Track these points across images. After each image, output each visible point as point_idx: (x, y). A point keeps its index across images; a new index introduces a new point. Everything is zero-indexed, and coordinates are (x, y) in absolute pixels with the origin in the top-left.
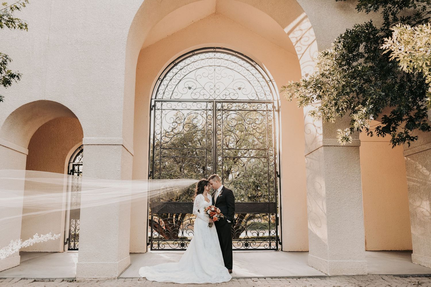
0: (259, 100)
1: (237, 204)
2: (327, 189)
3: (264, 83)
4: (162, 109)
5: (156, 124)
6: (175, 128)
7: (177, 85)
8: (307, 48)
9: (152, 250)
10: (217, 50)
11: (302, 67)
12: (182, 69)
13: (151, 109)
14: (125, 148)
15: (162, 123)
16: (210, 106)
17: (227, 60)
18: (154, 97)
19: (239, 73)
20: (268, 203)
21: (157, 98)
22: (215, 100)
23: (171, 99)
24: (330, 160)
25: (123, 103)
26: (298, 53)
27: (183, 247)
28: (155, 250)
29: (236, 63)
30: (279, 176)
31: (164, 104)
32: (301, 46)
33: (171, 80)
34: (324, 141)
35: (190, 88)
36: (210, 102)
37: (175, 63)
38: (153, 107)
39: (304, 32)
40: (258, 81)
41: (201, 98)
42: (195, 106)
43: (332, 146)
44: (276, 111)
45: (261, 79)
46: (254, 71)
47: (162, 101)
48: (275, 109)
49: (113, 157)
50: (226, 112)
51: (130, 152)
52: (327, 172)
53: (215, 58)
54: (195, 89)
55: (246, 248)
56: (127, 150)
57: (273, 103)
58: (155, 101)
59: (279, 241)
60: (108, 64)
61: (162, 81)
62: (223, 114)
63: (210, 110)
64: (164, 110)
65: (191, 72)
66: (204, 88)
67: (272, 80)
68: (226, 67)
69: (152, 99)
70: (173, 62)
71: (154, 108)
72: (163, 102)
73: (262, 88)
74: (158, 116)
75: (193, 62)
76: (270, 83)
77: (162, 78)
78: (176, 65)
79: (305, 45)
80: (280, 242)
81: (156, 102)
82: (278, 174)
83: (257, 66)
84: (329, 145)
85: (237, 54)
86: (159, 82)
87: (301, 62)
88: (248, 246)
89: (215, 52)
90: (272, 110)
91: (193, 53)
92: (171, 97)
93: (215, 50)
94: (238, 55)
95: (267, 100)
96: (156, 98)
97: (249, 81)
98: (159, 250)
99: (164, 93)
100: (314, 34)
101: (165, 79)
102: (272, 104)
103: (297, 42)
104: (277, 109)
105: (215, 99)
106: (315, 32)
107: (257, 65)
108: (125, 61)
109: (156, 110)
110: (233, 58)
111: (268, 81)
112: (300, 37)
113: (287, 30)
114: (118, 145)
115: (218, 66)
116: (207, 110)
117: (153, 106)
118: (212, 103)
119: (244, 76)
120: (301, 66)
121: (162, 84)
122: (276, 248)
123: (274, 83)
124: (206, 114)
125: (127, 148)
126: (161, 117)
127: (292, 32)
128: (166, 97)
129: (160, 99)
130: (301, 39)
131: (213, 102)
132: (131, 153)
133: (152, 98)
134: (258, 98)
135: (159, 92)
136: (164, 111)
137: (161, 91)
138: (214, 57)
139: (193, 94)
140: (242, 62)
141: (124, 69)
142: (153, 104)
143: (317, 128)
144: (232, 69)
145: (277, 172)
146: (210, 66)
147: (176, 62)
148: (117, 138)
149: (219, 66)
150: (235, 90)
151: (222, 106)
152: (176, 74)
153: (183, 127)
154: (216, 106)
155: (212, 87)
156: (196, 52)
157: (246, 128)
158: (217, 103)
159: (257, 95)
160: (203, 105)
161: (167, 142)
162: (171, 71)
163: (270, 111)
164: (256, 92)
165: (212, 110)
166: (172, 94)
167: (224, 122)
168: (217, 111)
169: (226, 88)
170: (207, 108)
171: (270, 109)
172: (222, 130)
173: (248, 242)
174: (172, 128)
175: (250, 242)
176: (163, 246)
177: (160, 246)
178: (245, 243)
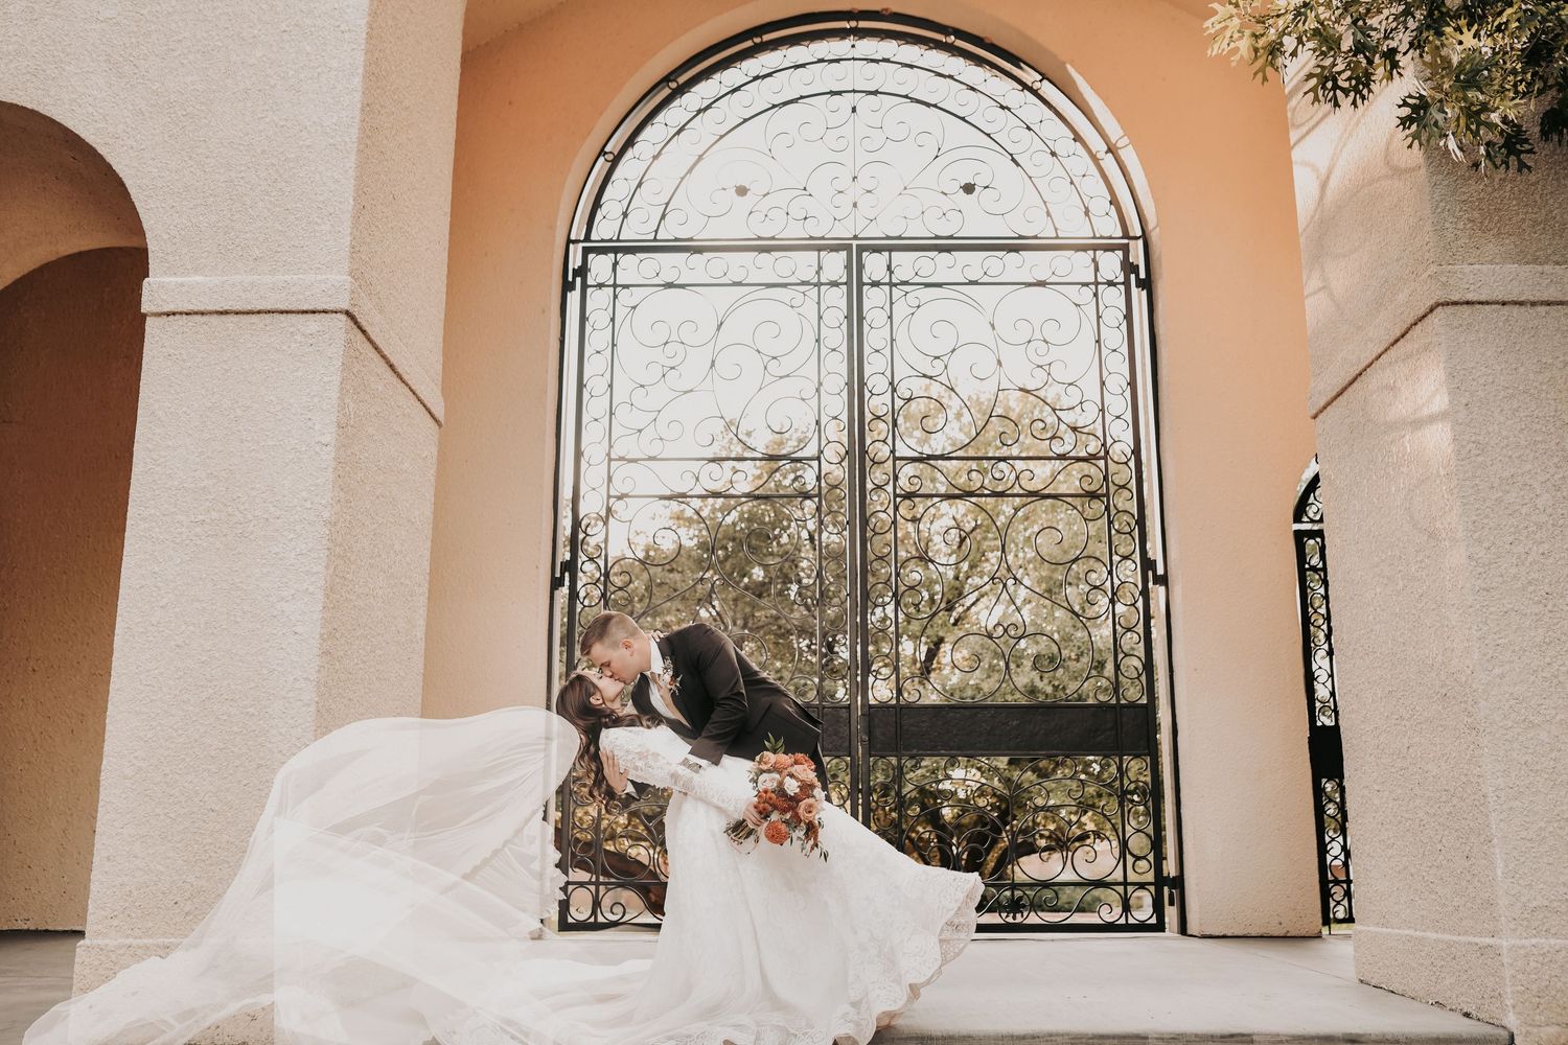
0: (1057, 237)
1: (967, 712)
2: (1476, 536)
3: (1080, 164)
4: (615, 286)
5: (588, 351)
6: (672, 368)
7: (682, 179)
9: (563, 927)
10: (863, 24)
12: (708, 107)
13: (567, 287)
14: (375, 346)
15: (614, 345)
16: (835, 265)
17: (911, 66)
18: (578, 232)
19: (963, 119)
20: (1113, 706)
21: (594, 236)
22: (855, 243)
23: (655, 240)
24: (1482, 381)
25: (359, 106)
28: (581, 927)
29: (951, 77)
30: (1163, 580)
31: (626, 260)
33: (656, 157)
35: (742, 191)
36: (834, 249)
37: (673, 85)
38: (573, 279)
40: (1053, 154)
41: (795, 231)
42: (767, 267)
43: (1487, 303)
44: (1137, 286)
45: (1066, 144)
46: (1031, 109)
48: (1132, 277)
50: (907, 293)
51: (414, 393)
52: (1471, 445)
53: (854, 59)
55: (1011, 921)
56: (391, 366)
57: (1125, 249)
58: (586, 251)
59: (1170, 888)
61: (615, 162)
62: (892, 303)
63: (834, 284)
64: (626, 287)
65: (746, 120)
66: (805, 189)
67: (1119, 145)
68: (906, 97)
69: (569, 241)
70: (666, 79)
71: (578, 280)
72: (619, 255)
73: (1072, 183)
74: (598, 317)
75: (756, 78)
76: (1109, 162)
77: (614, 147)
78: (680, 90)
80: (1176, 892)
81: (591, 256)
82: (1154, 570)
83: (1047, 89)
84: (1470, 297)
85: (952, 37)
86: (603, 167)
88: (1021, 913)
89: (854, 32)
90: (1121, 279)
91: (757, 40)
92: (656, 231)
93: (853, 24)
94: (960, 43)
95: (1094, 238)
96: (587, 238)
97: (1011, 155)
98: (595, 927)
99: (625, 215)
101: (628, 154)
102: (1120, 253)
104: (1142, 275)
107: (1045, 81)
109: (589, 290)
110: (938, 58)
111: (1101, 154)
114: (325, 312)
115: (868, 93)
116: (822, 284)
117: (576, 273)
118: (844, 254)
119: (988, 135)
121: (618, 173)
122: (1153, 921)
123: (1129, 156)
124: (819, 303)
125: (386, 354)
126: (613, 320)
128: (633, 232)
129: (611, 240)
131: (848, 248)
132: (421, 402)
133: (573, 237)
134: (1056, 229)
135: (605, 209)
137: (611, 207)
138: (850, 56)
139: (757, 217)
140: (975, 74)
142: (575, 261)
144: (935, 106)
146: (833, 93)
147: (682, 79)
148: (319, 277)
149: (876, 93)
150: (946, 194)
151: (889, 268)
152: (678, 133)
153: (713, 362)
154: (861, 267)
155: (845, 182)
156: (767, 37)
157: (999, 363)
158: (865, 254)
159: (1048, 214)
160: (803, 264)
161: (640, 431)
162: (660, 118)
163: (1111, 283)
164: (1045, 202)
165: (845, 284)
166: (663, 216)
167: (900, 336)
168: (865, 288)
169: (905, 188)
170: (819, 278)
171: (1111, 277)
172: (888, 373)
173: (1022, 894)
174: (662, 366)
175: (1030, 891)
176: (617, 908)
177: (605, 908)
178: (1006, 898)
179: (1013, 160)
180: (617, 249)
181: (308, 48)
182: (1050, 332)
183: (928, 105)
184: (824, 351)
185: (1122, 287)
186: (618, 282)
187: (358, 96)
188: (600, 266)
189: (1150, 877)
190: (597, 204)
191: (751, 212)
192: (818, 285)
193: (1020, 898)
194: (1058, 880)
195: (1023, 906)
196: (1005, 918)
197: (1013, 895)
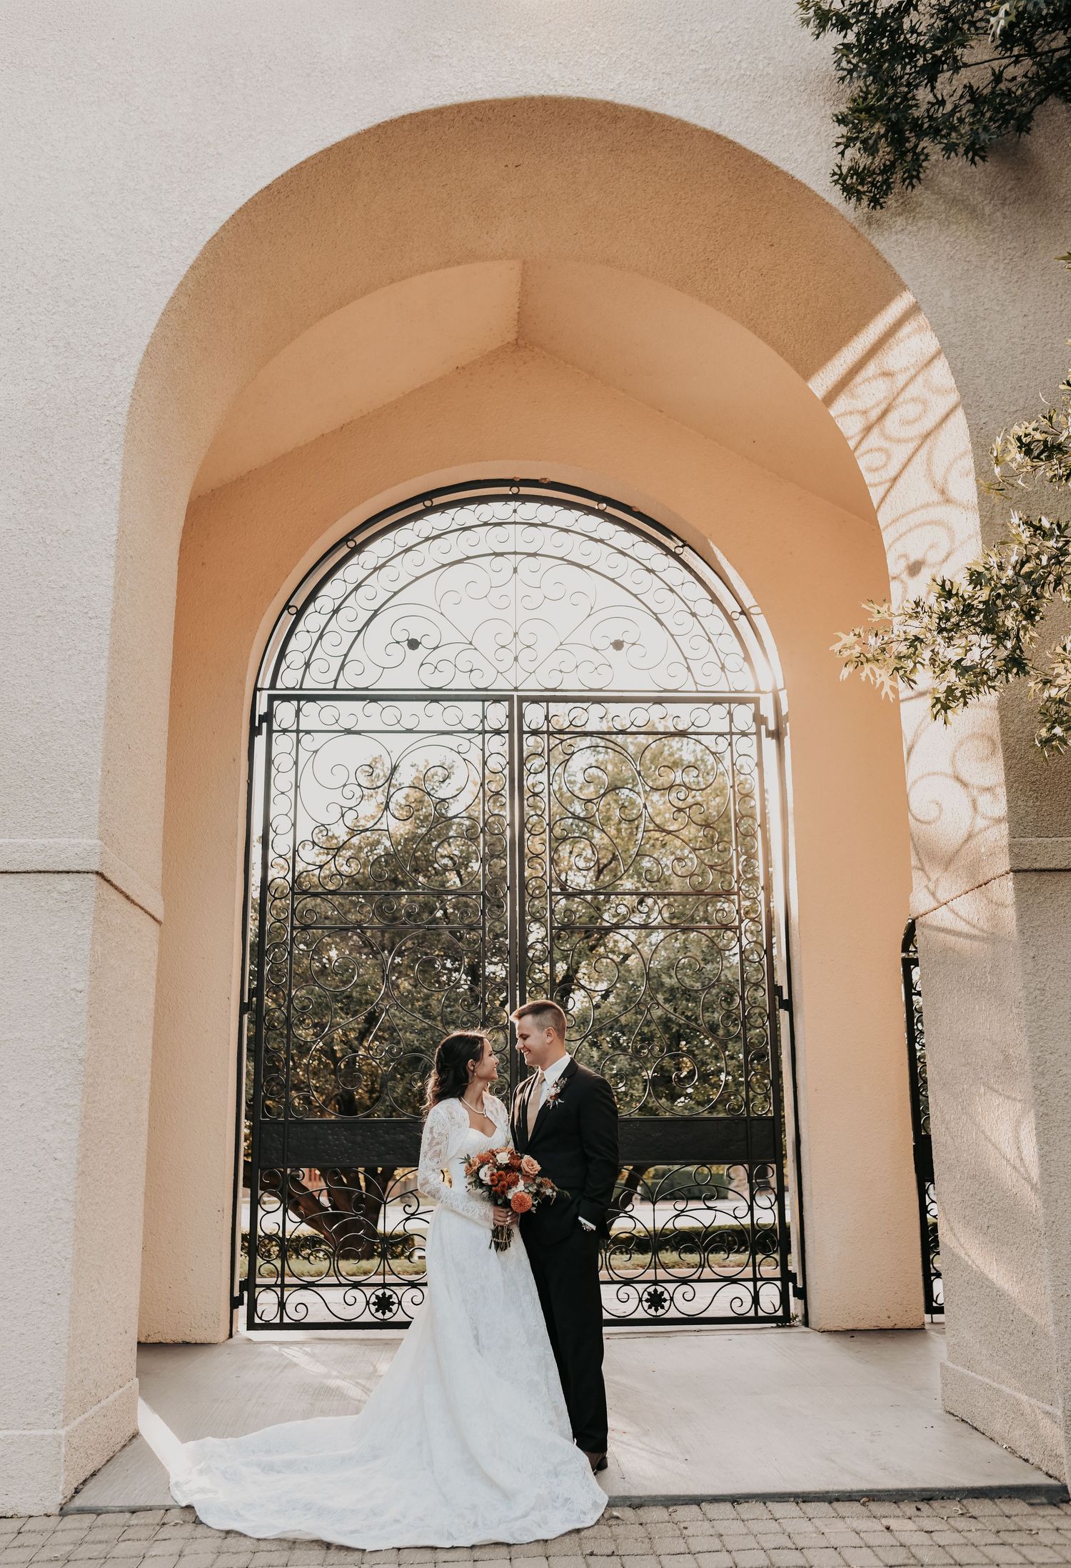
0: (697, 691)
2: (1040, 1069)
3: (717, 623)
4: (298, 731)
5: (273, 792)
6: (350, 809)
7: (360, 632)
8: (917, 450)
9: (251, 1326)
10: (524, 491)
11: (887, 538)
12: (383, 565)
13: (254, 731)
14: (116, 888)
15: (297, 787)
16: (498, 715)
17: (567, 531)
18: (265, 681)
19: (613, 580)
20: (745, 1120)
21: (279, 685)
22: (515, 694)
23: (335, 689)
25: (106, 685)
26: (869, 478)
27: (384, 1313)
28: (268, 1326)
29: (602, 541)
30: (788, 1005)
31: (308, 707)
32: (886, 444)
33: (336, 611)
34: (1016, 850)
35: (413, 644)
36: (497, 700)
37: (352, 544)
38: (260, 724)
39: (901, 379)
40: (694, 615)
41: (462, 683)
42: (437, 716)
44: (767, 736)
45: (704, 606)
46: (676, 574)
47: (298, 698)
48: (763, 728)
49: (56, 927)
50: (562, 741)
51: (142, 908)
52: (1038, 992)
53: (515, 523)
54: (434, 649)
55: (654, 1313)
56: (127, 897)
57: (756, 701)
58: (272, 699)
59: (795, 1283)
60: (41, 510)
61: (300, 613)
62: (549, 751)
63: (497, 732)
64: (308, 732)
65: (417, 578)
66: (471, 643)
67: (752, 611)
68: (562, 559)
69: (256, 689)
70: (345, 539)
71: (264, 725)
72: (302, 703)
73: (710, 640)
74: (283, 761)
75: (427, 539)
76: (742, 622)
77: (298, 601)
78: (357, 550)
79: (906, 441)
80: (800, 1285)
81: (276, 703)
82: (781, 996)
83: (688, 555)
84: (1037, 866)
85: (605, 505)
86: (288, 619)
87: (883, 518)
88: (663, 1307)
89: (516, 497)
90: (753, 730)
91: (428, 503)
92: (336, 681)
93: (515, 490)
94: (610, 510)
95: (730, 692)
96: (273, 686)
97: (655, 614)
98: (282, 1326)
99: (307, 665)
100: (950, 382)
101: (311, 608)
102: (752, 706)
103: (868, 429)
104: (772, 727)
105: (516, 689)
106: (956, 372)
107: (686, 548)
108: (117, 498)
109: (275, 735)
110: (591, 523)
111: (735, 616)
112: (883, 406)
113: (820, 384)
114: (78, 872)
115: (529, 555)
116: (486, 732)
117: (262, 719)
118: (506, 704)
119: (635, 596)
120: (884, 534)
121: (300, 627)
122: (780, 1313)
123: (760, 621)
124: (483, 750)
125: (124, 889)
126: (296, 763)
127: (847, 388)
128: (318, 679)
129: (294, 689)
130: (884, 414)
131: (509, 699)
132: (146, 912)
133: (259, 686)
134: (696, 683)
135: (289, 659)
136: (306, 739)
137: (295, 657)
138: (511, 520)
139: (427, 669)
140: (625, 539)
141: (115, 531)
142: (262, 709)
143: (975, 792)
144: (588, 568)
145: (776, 990)
146: (496, 554)
147: (359, 539)
148: (73, 841)
149: (535, 555)
150: (597, 650)
151: (546, 717)
152: (356, 589)
153: (387, 802)
154: (521, 716)
155: (506, 638)
156: (437, 501)
157: (645, 804)
158: (525, 705)
159: (688, 668)
160: (470, 713)
161: (321, 866)
162: (339, 575)
163: (744, 734)
164: (686, 659)
165: (507, 732)
166: (342, 667)
167: (556, 781)
168: (525, 736)
169: (561, 644)
170: (483, 726)
171: (744, 728)
172: (546, 815)
173: (663, 1290)
174: (341, 807)
175: (671, 1287)
176: (301, 1308)
177: (290, 1308)
178: (649, 1293)
179: (658, 620)
180: (300, 697)
181: (60, 632)
182: (690, 777)
183: (581, 567)
184: (488, 793)
185: (754, 737)
186: (301, 729)
187: (104, 677)
188: (285, 713)
189: (777, 1273)
190: (282, 655)
191: (422, 664)
192: (483, 732)
193: (662, 1293)
194: (695, 1277)
195: (665, 1300)
196: (649, 1311)
197: (655, 1291)
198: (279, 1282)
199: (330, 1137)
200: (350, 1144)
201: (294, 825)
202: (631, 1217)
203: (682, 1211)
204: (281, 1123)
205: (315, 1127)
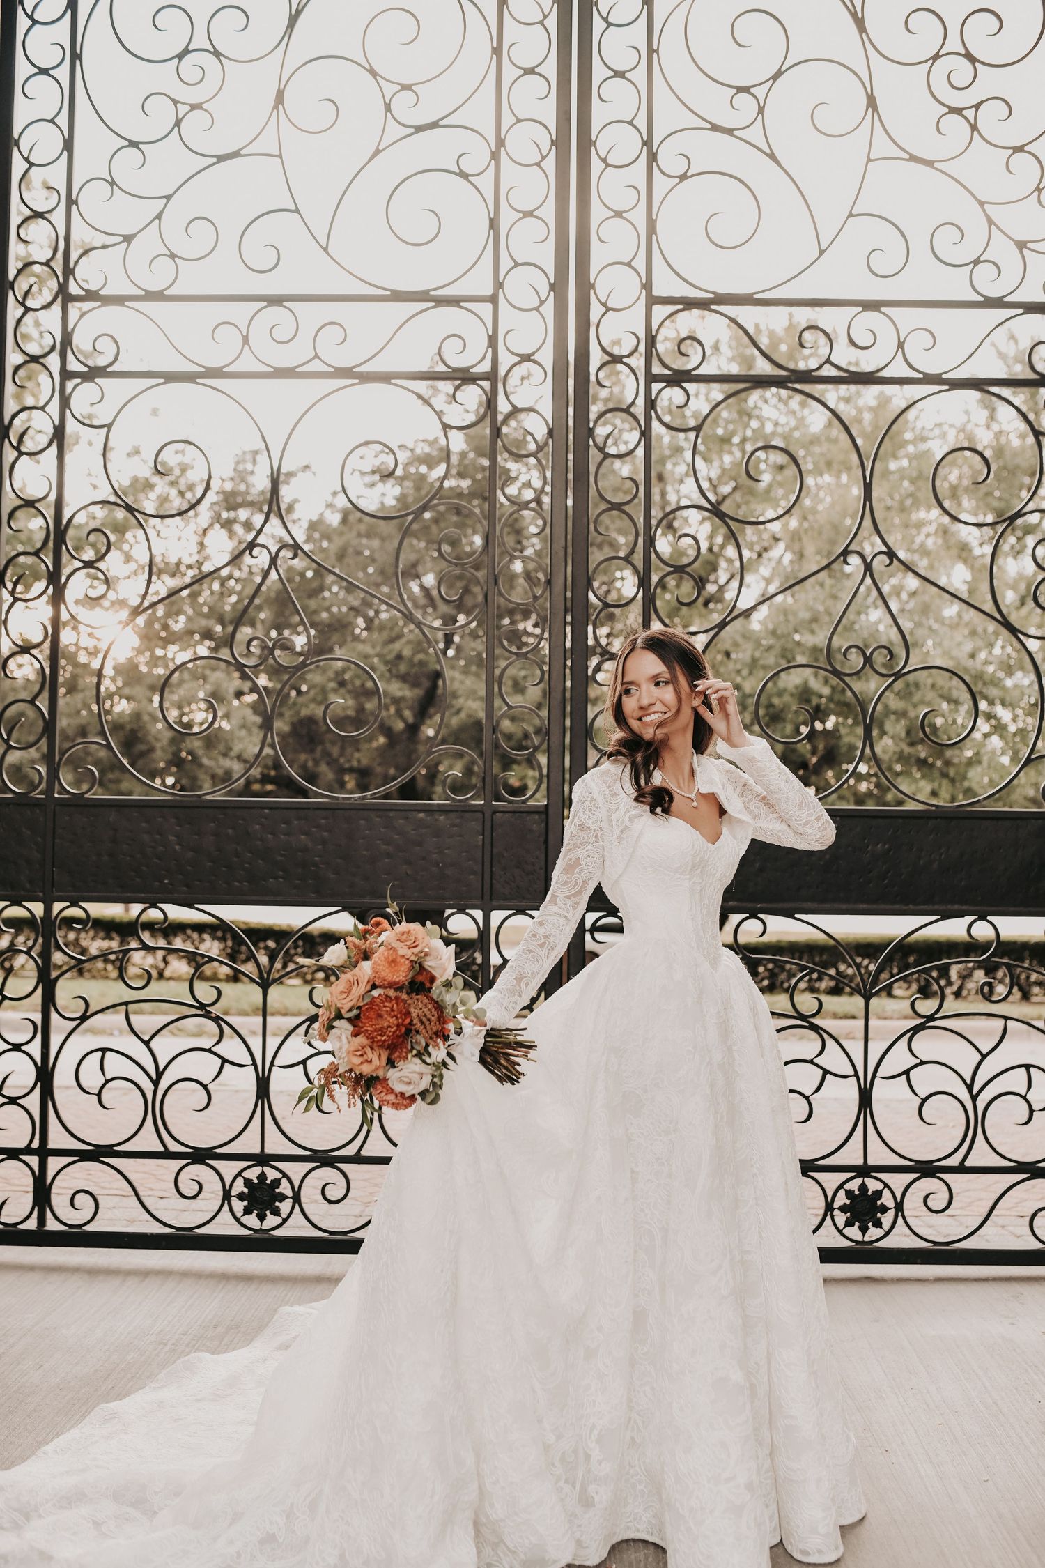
6: (194, 107)
15: (75, 57)
27: (262, 1218)
28: (12, 1235)
55: (859, 1237)
88: (878, 1224)
98: (41, 1238)
153: (280, 94)
157: (872, 102)
161: (128, 239)
167: (670, 45)
172: (641, 122)
173: (881, 1186)
174: (175, 102)
175: (898, 1181)
176: (83, 1200)
177: (59, 1200)
178: (849, 1194)
182: (979, 36)
184: (509, 73)
193: (878, 1194)
194: (954, 1161)
195: (884, 1209)
196: (847, 1231)
197: (863, 1187)
198: (35, 1144)
199: (146, 837)
200: (190, 854)
201: (68, 145)
202: (815, 1028)
203: (931, 1018)
204: (37, 804)
205: (113, 816)
